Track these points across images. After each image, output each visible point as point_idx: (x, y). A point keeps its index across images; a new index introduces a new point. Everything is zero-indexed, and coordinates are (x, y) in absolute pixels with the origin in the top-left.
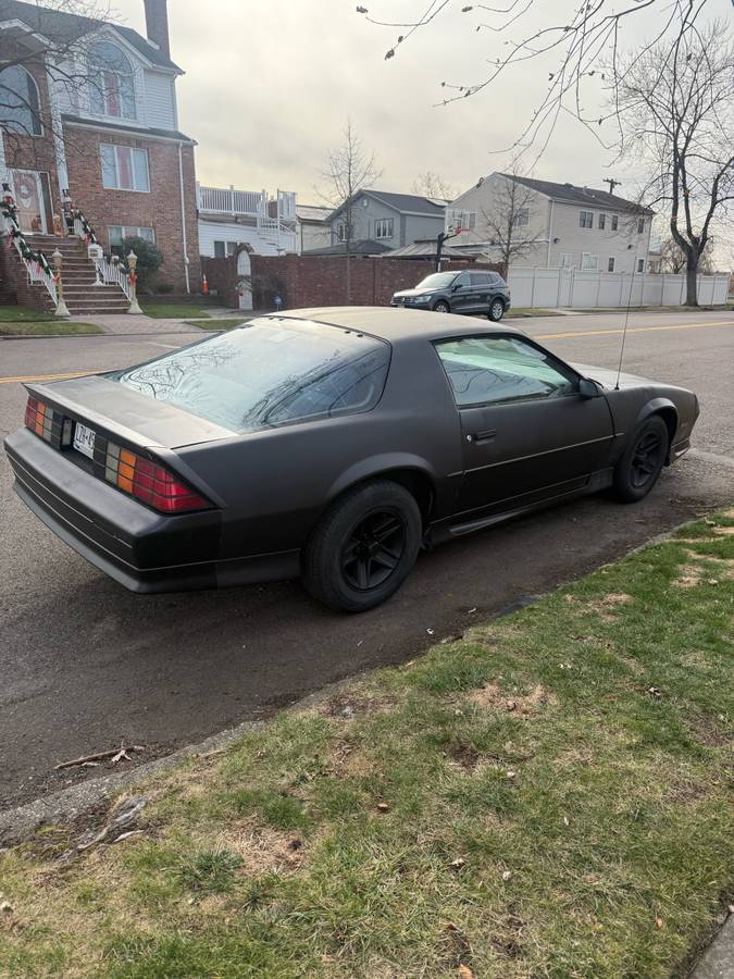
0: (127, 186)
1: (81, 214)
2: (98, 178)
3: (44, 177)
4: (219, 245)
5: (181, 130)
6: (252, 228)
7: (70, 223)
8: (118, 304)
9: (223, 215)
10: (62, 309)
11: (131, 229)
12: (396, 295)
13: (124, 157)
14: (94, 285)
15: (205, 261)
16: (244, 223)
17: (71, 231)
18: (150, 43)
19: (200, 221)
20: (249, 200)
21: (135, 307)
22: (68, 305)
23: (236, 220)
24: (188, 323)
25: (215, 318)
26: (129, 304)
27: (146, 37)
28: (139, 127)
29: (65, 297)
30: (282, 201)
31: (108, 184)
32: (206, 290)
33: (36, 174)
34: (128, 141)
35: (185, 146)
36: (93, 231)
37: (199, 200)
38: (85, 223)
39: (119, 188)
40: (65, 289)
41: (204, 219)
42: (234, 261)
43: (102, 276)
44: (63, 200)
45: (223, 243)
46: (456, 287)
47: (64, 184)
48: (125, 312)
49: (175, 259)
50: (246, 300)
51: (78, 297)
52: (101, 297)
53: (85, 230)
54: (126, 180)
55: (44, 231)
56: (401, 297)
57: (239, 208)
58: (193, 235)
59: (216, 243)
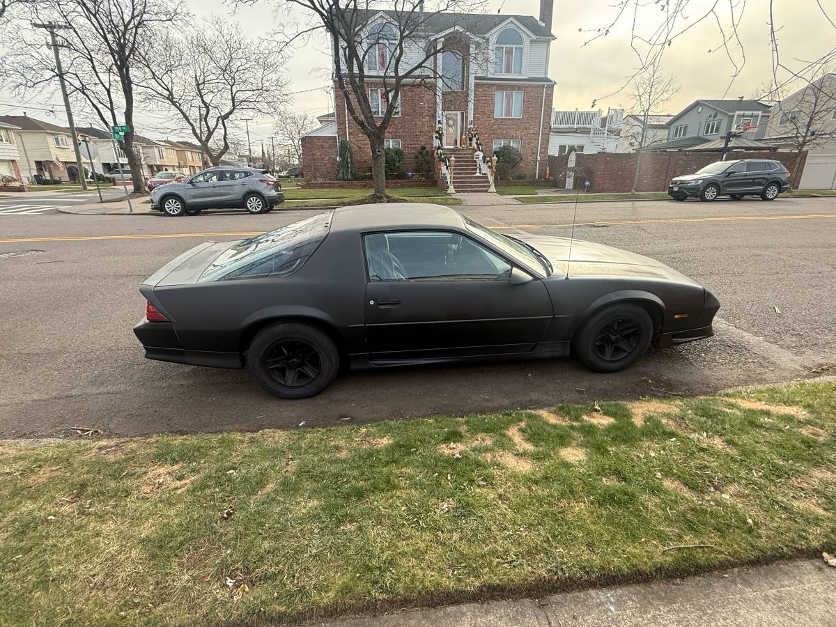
0: (509, 115)
1: (476, 134)
2: (492, 111)
3: (462, 114)
4: (562, 148)
5: (549, 76)
6: (587, 135)
7: (471, 140)
8: (484, 186)
9: (570, 128)
10: (451, 190)
11: (507, 141)
12: (674, 179)
13: (509, 98)
14: (475, 175)
15: (552, 158)
16: (582, 133)
17: (471, 145)
18: (540, 23)
19: (551, 133)
20: (586, 117)
21: (493, 189)
22: (455, 187)
23: (576, 131)
24: (515, 198)
25: (540, 195)
26: (489, 186)
27: (538, 19)
28: (522, 77)
29: (454, 183)
30: (612, 116)
31: (497, 115)
32: (547, 177)
33: (459, 113)
34: (513, 88)
35: (548, 86)
36: (480, 144)
37: (553, 119)
38: (477, 140)
39: (503, 117)
40: (454, 178)
41: (554, 132)
42: (567, 157)
43: (480, 169)
44: (469, 126)
45: (565, 146)
46: (730, 173)
47: (471, 118)
48: (486, 191)
49: (531, 158)
50: (569, 183)
51: (462, 182)
52: (475, 182)
53: (477, 143)
54: (508, 112)
55: (458, 146)
56: (676, 181)
57: (580, 123)
58: (546, 142)
59: (560, 146)
